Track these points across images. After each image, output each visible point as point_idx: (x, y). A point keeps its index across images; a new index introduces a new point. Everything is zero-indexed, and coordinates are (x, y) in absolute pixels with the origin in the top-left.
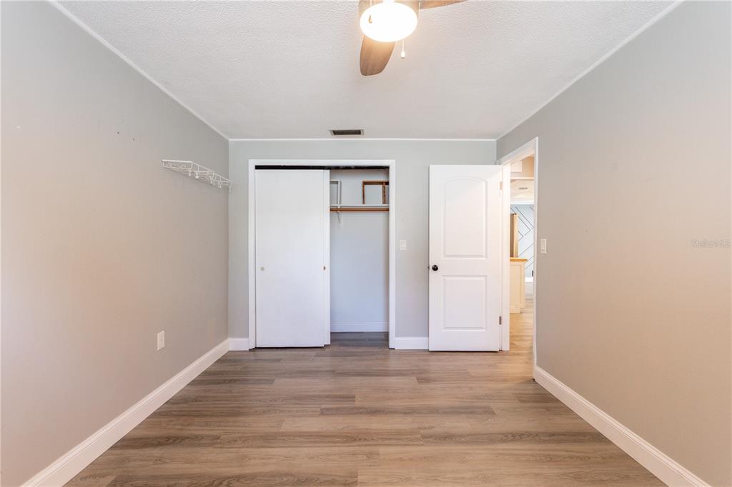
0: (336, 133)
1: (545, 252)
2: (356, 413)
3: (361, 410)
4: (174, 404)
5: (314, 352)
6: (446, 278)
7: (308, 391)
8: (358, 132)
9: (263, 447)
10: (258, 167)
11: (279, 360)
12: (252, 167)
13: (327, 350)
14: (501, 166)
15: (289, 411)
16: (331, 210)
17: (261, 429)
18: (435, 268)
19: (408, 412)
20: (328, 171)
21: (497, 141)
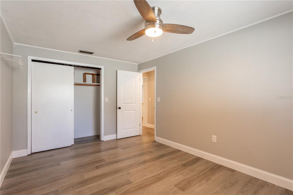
0: (81, 52)
1: (159, 101)
2: (110, 164)
3: (111, 163)
4: (7, 189)
5: (68, 149)
6: (123, 112)
7: (82, 163)
8: (91, 53)
9: (84, 186)
10: (33, 61)
11: (52, 156)
12: (29, 61)
13: (73, 147)
14: (139, 73)
15: (82, 172)
16: (74, 84)
17: (75, 181)
18: (120, 108)
19: (128, 159)
20: (73, 67)
21: (138, 65)
